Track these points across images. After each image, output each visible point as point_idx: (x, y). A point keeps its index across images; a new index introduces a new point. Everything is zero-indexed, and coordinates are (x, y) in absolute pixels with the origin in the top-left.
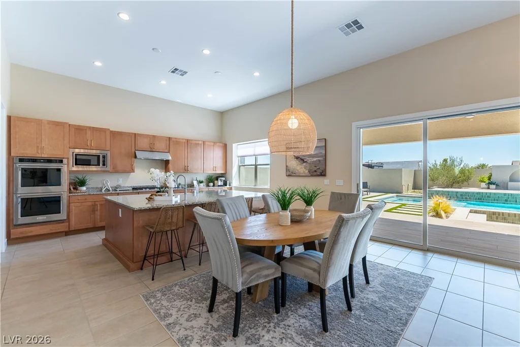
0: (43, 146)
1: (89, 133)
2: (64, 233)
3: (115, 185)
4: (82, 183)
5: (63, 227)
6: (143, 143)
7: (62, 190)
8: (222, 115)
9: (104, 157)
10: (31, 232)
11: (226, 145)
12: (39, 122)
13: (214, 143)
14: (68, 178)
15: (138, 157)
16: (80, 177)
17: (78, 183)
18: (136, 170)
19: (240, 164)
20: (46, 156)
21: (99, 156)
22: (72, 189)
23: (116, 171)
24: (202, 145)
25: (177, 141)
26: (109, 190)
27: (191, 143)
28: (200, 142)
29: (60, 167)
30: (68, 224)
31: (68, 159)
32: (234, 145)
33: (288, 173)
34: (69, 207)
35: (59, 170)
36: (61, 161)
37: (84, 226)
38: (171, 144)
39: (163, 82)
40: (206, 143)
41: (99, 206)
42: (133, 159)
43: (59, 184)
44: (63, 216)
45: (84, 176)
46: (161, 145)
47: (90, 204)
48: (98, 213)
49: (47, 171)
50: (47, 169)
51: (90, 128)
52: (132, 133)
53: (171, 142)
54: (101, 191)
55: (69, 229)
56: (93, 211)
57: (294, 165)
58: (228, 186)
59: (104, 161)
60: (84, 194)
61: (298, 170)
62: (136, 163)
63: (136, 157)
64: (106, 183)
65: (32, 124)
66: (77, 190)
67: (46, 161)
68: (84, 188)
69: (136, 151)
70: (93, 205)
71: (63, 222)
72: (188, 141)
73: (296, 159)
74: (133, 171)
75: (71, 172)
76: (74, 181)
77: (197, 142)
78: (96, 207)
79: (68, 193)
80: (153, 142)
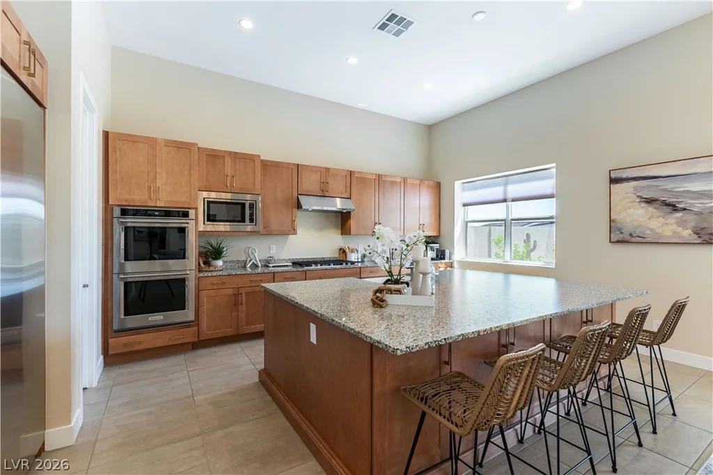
0: (158, 185)
1: (228, 161)
2: (191, 346)
3: (265, 256)
4: (217, 253)
5: (188, 335)
6: (310, 182)
7: (187, 267)
8: (431, 130)
9: (252, 206)
10: (140, 343)
11: (438, 185)
12: (152, 142)
13: (421, 180)
14: (197, 244)
15: (304, 207)
16: (214, 243)
17: (211, 253)
18: (299, 231)
19: (466, 220)
20: (162, 205)
21: (243, 205)
22: (202, 265)
23: (269, 233)
24: (402, 184)
25: (362, 178)
26: (257, 266)
27: (385, 181)
28: (398, 180)
29: (183, 225)
30: (197, 328)
31: (196, 209)
32: (458, 184)
33: (615, 237)
34: (198, 297)
35: (182, 230)
36: (186, 215)
37: (221, 333)
38: (354, 182)
39: (353, 61)
40: (409, 181)
41: (244, 295)
42: (295, 210)
43: (183, 255)
44: (188, 314)
45: (220, 240)
46: (336, 185)
47: (230, 292)
48: (243, 308)
49: (165, 232)
50: (165, 228)
51: (230, 153)
52: (293, 164)
53: (353, 181)
54: (245, 267)
55: (198, 338)
56: (235, 305)
57: (637, 216)
58: (447, 261)
59: (251, 215)
60: (221, 273)
61: (651, 230)
62: (300, 217)
63: (299, 206)
64: (252, 253)
65: (141, 145)
66: (210, 266)
67: (163, 213)
68: (220, 263)
69: (299, 196)
70: (235, 294)
71: (189, 326)
72: (379, 176)
73: (643, 205)
74: (294, 232)
75: (201, 234)
76: (204, 250)
77: (393, 179)
78: (240, 298)
79: (197, 273)
80: (326, 181)
